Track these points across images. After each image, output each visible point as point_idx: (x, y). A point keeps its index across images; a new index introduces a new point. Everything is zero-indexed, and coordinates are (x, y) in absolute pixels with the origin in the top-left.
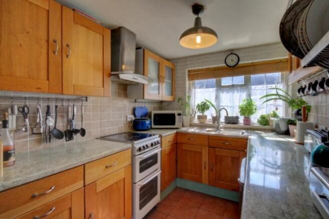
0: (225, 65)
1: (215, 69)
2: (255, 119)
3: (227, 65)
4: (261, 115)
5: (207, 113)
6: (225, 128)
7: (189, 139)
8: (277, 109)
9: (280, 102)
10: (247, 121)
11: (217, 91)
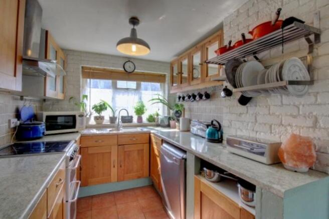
0: (123, 69)
1: (112, 72)
2: (145, 117)
3: (125, 69)
4: (149, 114)
5: (103, 113)
6: (124, 127)
7: (96, 141)
8: (159, 109)
9: (161, 105)
10: (140, 119)
11: (114, 93)
